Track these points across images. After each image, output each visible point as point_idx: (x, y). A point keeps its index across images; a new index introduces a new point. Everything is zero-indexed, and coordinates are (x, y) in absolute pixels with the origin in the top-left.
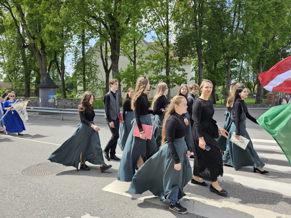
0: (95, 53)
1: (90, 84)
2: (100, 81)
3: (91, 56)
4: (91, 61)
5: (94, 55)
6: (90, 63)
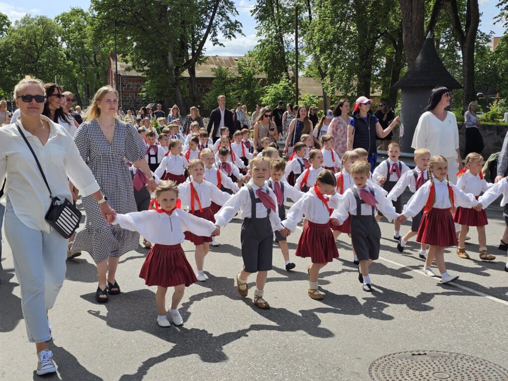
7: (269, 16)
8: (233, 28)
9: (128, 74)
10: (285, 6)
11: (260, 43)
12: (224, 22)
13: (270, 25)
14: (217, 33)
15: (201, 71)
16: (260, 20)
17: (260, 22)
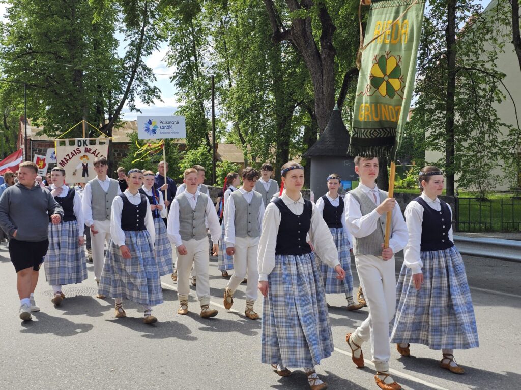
0: (492, 31)
1: (469, 141)
2: (506, 131)
3: (476, 42)
4: (474, 59)
5: (487, 37)
6: (474, 66)
7: (189, 83)
8: (151, 92)
9: (39, 138)
10: (205, 74)
11: (180, 109)
12: (142, 88)
13: (190, 91)
14: (134, 98)
15: (118, 136)
16: (179, 87)
17: (179, 89)
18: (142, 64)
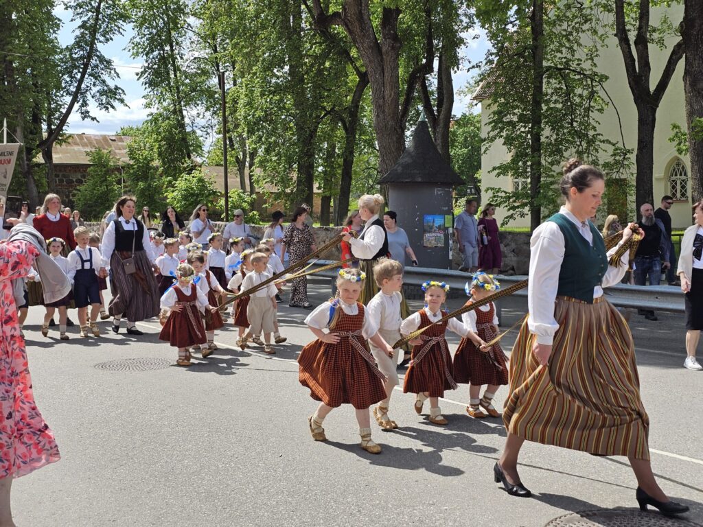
0: (591, 20)
2: (610, 149)
3: (571, 34)
4: (569, 56)
5: (586, 27)
6: (567, 66)
7: (162, 81)
8: (111, 96)
10: (184, 69)
11: (150, 117)
12: (98, 88)
13: (164, 94)
14: (88, 102)
15: (61, 156)
16: (150, 86)
17: (150, 89)
18: (98, 53)
